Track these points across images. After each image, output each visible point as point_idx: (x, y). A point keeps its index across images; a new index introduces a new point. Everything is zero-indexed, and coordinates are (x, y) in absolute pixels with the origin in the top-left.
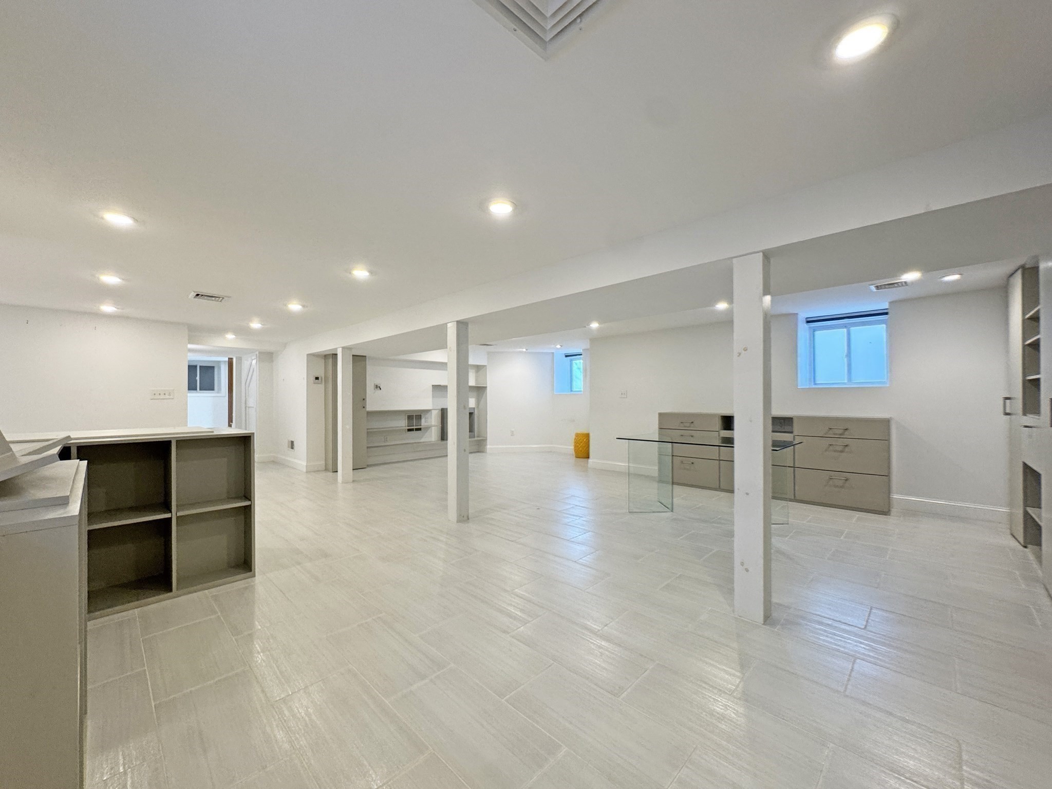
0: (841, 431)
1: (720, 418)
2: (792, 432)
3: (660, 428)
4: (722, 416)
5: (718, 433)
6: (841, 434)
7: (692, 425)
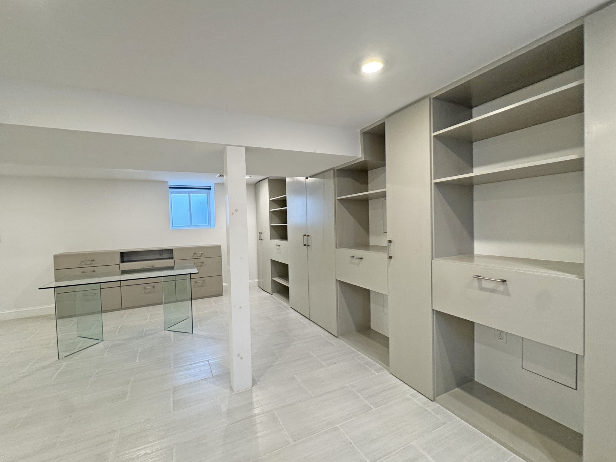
0: (200, 255)
1: (120, 254)
2: (172, 258)
3: (56, 269)
4: (120, 252)
5: (119, 265)
6: (200, 256)
7: (94, 262)
